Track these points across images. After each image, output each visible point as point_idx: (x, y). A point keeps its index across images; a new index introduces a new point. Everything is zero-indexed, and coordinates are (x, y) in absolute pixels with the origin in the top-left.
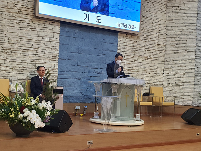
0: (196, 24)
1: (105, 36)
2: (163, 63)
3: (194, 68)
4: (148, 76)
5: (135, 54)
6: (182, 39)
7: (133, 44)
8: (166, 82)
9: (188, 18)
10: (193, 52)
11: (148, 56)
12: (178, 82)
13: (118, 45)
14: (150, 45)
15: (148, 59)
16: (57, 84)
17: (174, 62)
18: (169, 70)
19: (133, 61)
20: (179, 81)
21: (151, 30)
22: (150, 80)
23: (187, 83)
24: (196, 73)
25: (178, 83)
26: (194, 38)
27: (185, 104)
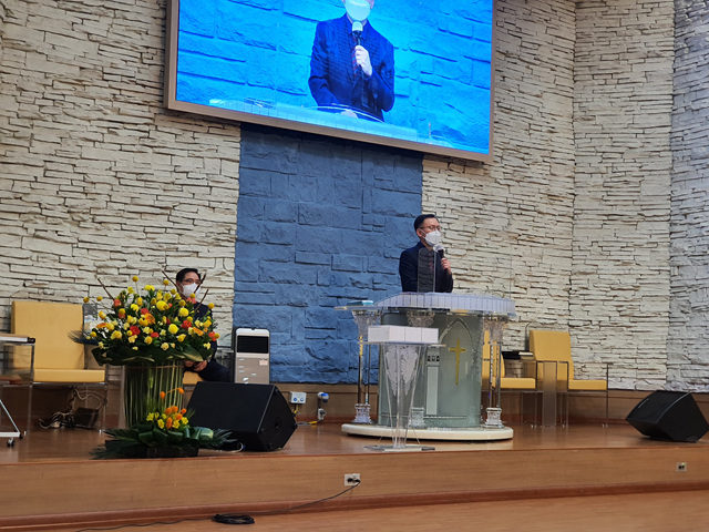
0: (669, 129)
1: (379, 168)
2: (569, 254)
3: (668, 268)
4: (522, 296)
5: (478, 226)
6: (625, 179)
7: (472, 195)
8: (579, 316)
9: (643, 112)
10: (662, 219)
11: (521, 233)
12: (618, 314)
13: (424, 198)
14: (523, 198)
15: (520, 242)
16: (232, 320)
17: (604, 250)
18: (588, 277)
19: (473, 247)
20: (622, 313)
21: (527, 151)
22: (529, 310)
23: (648, 319)
24: (675, 284)
25: (619, 319)
26: (665, 172)
27: (641, 386)
